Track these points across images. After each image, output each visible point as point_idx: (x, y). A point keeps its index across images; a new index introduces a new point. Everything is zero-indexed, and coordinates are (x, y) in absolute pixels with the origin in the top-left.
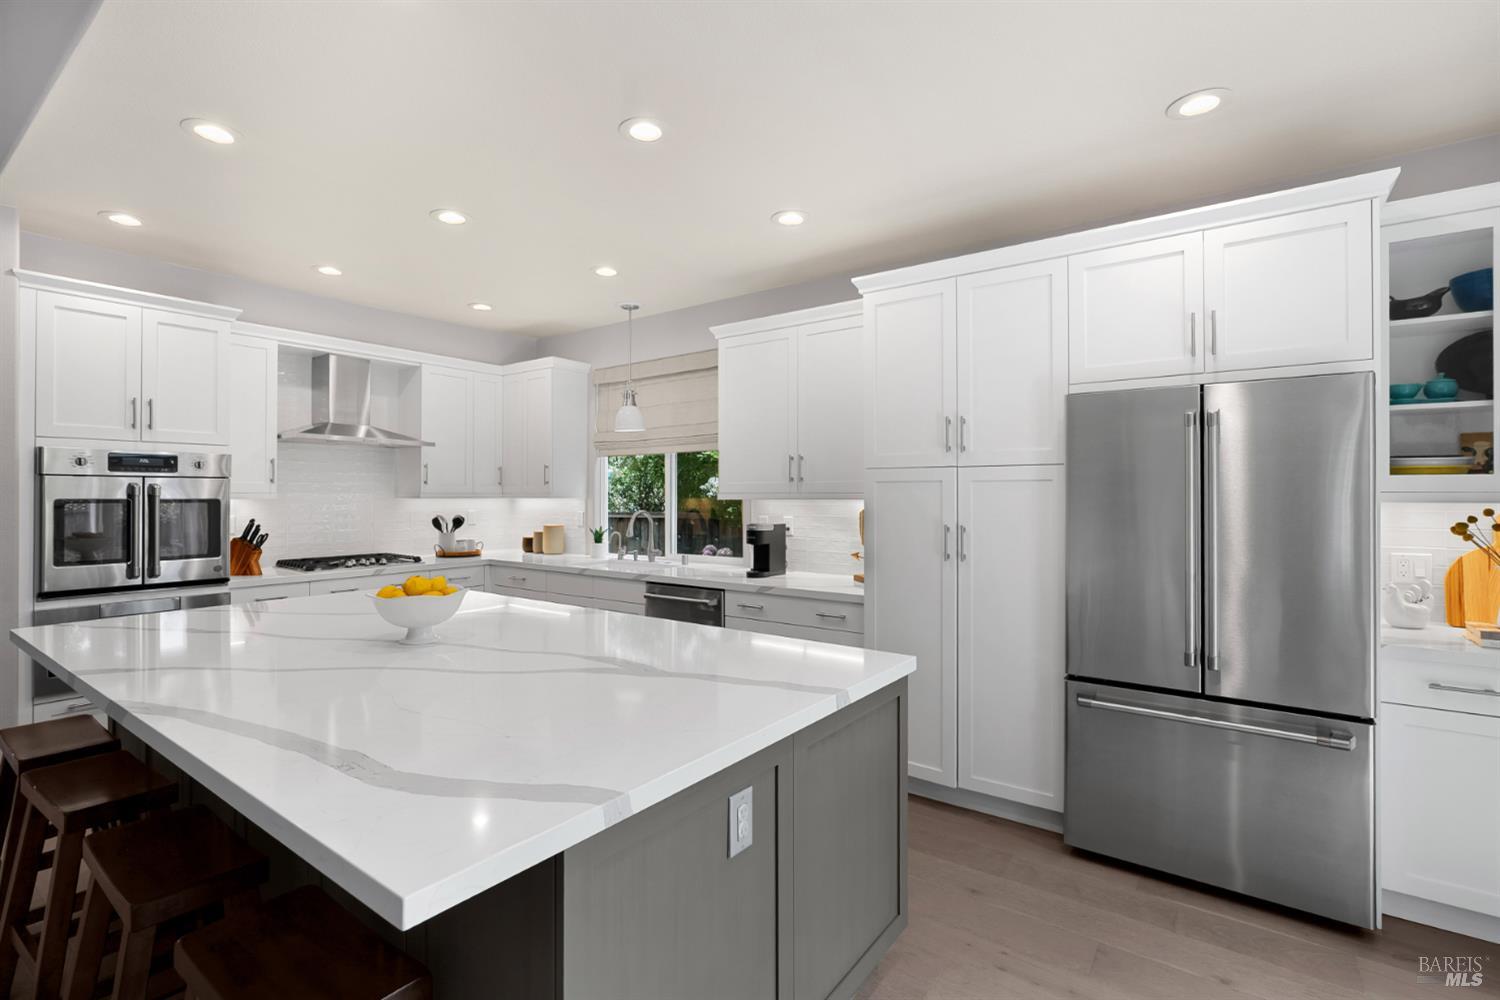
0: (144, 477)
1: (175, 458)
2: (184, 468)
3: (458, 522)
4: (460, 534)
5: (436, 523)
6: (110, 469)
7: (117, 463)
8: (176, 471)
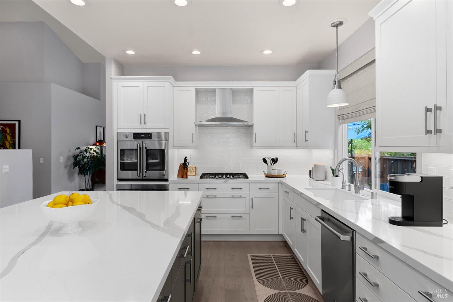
0: (142, 141)
1: (151, 134)
2: (154, 138)
3: (275, 161)
4: (276, 166)
5: (265, 160)
6: (134, 139)
7: (137, 136)
8: (151, 139)
